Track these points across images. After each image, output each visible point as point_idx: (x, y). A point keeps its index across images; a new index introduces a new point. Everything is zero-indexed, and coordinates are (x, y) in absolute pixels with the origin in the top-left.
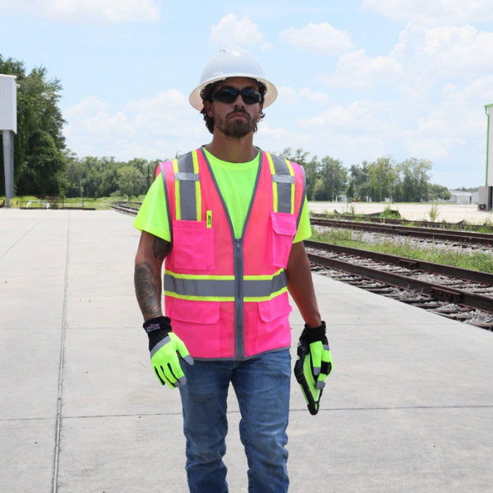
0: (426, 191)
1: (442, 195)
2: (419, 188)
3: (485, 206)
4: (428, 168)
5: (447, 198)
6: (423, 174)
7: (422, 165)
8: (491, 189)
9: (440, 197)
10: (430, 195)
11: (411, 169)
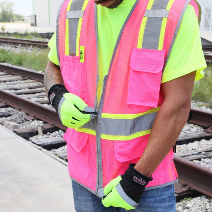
0: (12, 17)
2: (10, 16)
3: (33, 24)
4: (13, 6)
5: (23, 20)
6: (10, 8)
7: (10, 4)
8: (35, 16)
9: (20, 20)
10: (15, 19)
11: (5, 7)
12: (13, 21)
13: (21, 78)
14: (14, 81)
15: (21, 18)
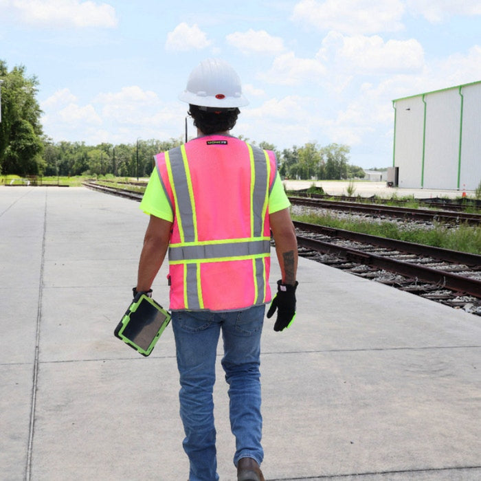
0: (345, 170)
1: (358, 174)
2: (340, 168)
3: (392, 183)
4: (347, 151)
5: (362, 176)
6: (342, 156)
7: (342, 149)
8: (397, 169)
9: (356, 175)
10: (348, 174)
11: (333, 153)
12: (345, 178)
13: (467, 267)
14: (461, 271)
15: (358, 173)
